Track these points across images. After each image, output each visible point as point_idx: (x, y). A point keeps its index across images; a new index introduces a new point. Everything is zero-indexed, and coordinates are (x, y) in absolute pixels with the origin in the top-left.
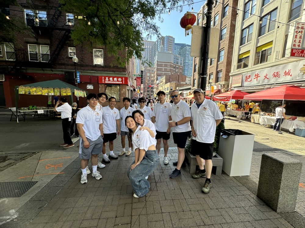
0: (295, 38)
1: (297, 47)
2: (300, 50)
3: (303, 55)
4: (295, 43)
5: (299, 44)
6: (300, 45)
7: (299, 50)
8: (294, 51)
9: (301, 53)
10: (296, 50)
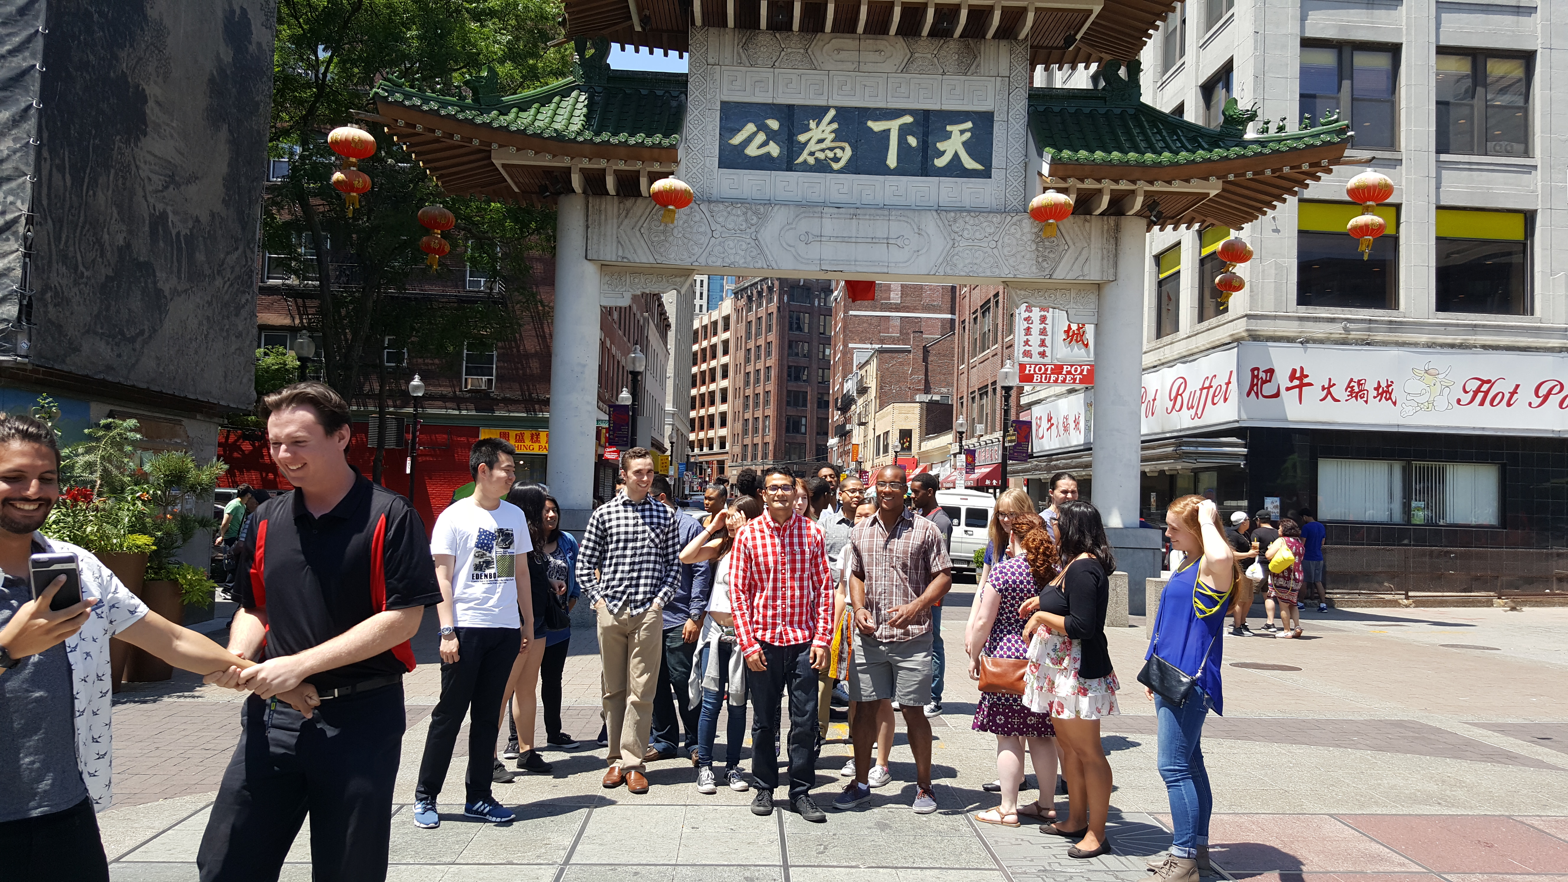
0: (1026, 335)
1: (1036, 359)
2: (1050, 367)
3: (1061, 378)
4: (1027, 348)
5: (1042, 349)
6: (1044, 351)
7: (1045, 365)
8: (1028, 368)
9: (1052, 373)
10: (1036, 365)
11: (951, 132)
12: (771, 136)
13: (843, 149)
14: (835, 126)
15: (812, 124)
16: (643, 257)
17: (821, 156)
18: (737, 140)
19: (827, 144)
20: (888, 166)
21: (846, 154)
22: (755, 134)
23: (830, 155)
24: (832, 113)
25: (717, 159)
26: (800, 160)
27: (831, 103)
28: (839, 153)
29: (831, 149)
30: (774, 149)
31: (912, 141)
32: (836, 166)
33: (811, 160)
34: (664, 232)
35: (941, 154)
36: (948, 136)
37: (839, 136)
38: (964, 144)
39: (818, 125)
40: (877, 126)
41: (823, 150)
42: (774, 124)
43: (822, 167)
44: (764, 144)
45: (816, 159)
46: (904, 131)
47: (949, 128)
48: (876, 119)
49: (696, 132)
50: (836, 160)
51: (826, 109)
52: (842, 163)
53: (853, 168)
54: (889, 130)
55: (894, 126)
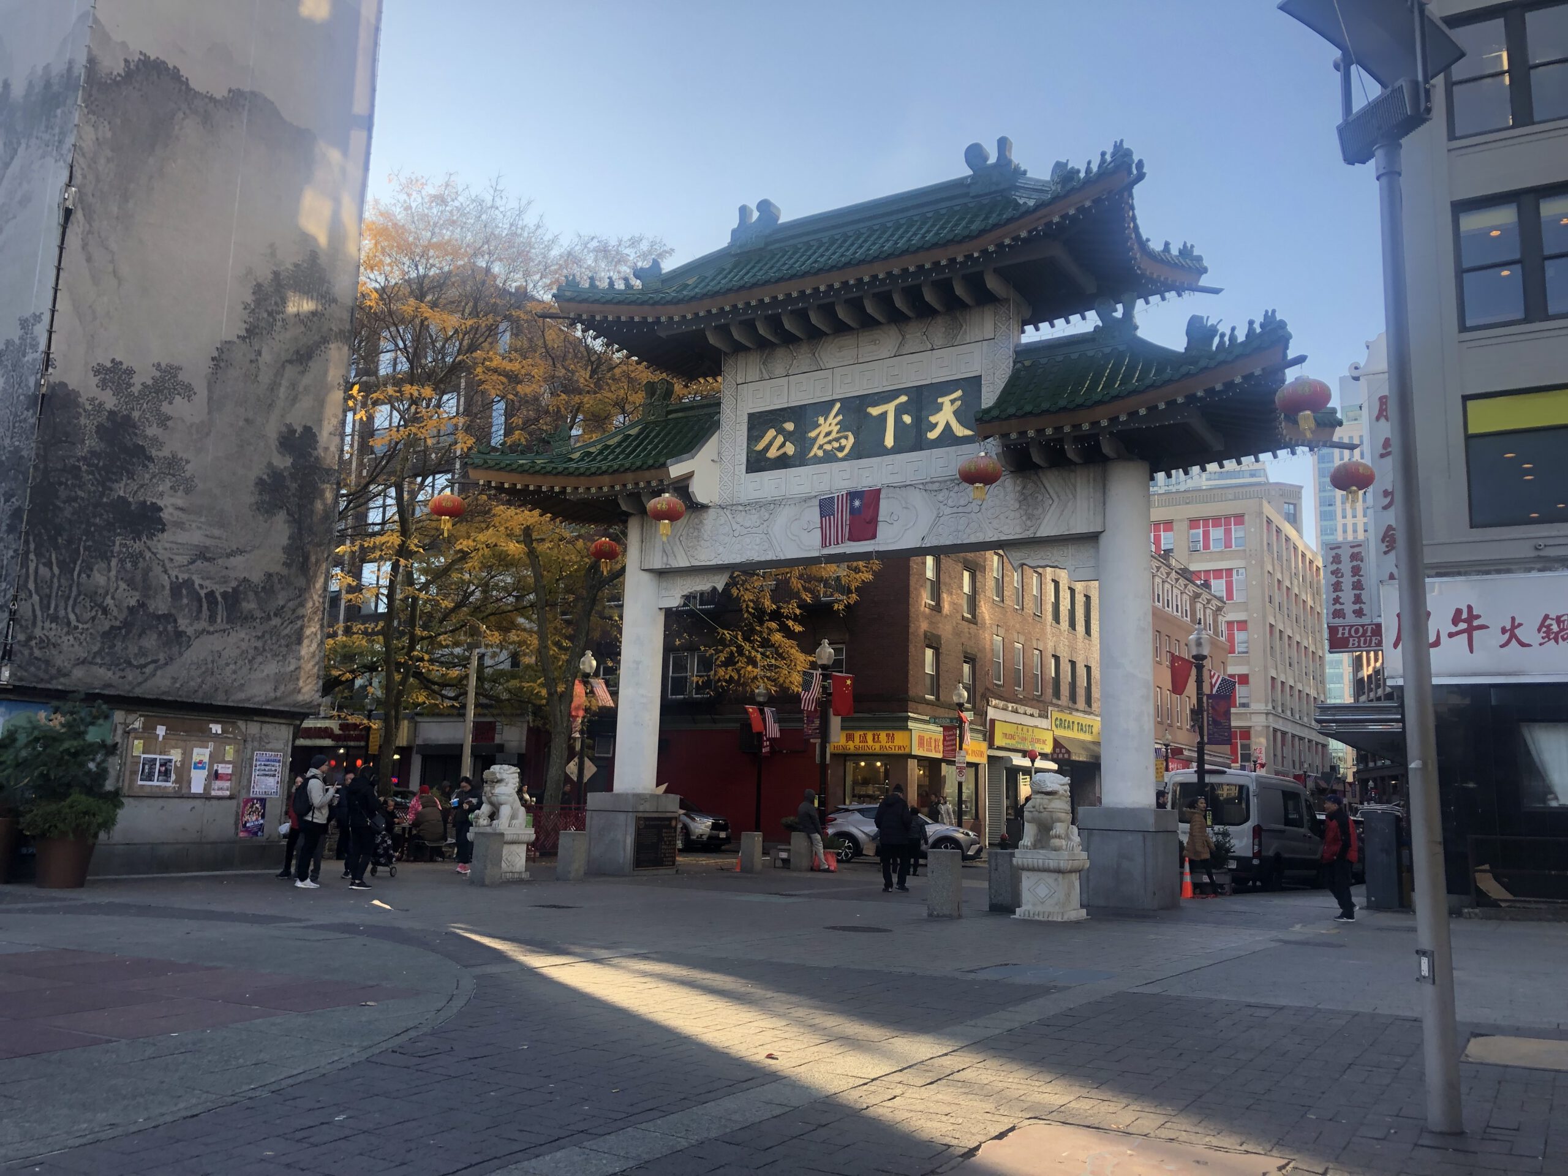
11: (942, 404)
12: (788, 436)
13: (846, 438)
14: (840, 417)
15: (821, 420)
16: (682, 562)
17: (828, 447)
18: (760, 446)
19: (834, 435)
20: (885, 447)
21: (849, 442)
22: (775, 438)
23: (836, 445)
24: (838, 405)
25: (744, 467)
26: (812, 454)
27: (835, 397)
28: (843, 442)
29: (837, 440)
30: (790, 449)
31: (907, 419)
32: (840, 455)
33: (820, 453)
34: (698, 538)
35: (935, 425)
36: (939, 408)
37: (844, 427)
38: (956, 413)
39: (825, 420)
40: (875, 411)
41: (830, 442)
42: (790, 426)
43: (829, 457)
44: (783, 445)
45: (825, 451)
46: (900, 411)
47: (940, 400)
48: (875, 404)
49: (727, 445)
50: (841, 449)
51: (832, 403)
52: (846, 451)
53: (857, 453)
54: (886, 413)
55: (890, 408)
